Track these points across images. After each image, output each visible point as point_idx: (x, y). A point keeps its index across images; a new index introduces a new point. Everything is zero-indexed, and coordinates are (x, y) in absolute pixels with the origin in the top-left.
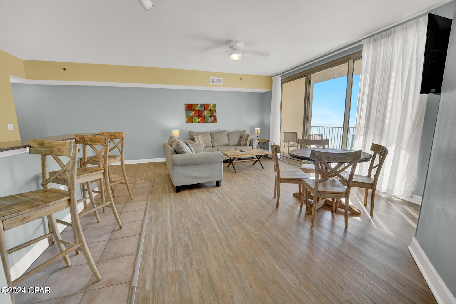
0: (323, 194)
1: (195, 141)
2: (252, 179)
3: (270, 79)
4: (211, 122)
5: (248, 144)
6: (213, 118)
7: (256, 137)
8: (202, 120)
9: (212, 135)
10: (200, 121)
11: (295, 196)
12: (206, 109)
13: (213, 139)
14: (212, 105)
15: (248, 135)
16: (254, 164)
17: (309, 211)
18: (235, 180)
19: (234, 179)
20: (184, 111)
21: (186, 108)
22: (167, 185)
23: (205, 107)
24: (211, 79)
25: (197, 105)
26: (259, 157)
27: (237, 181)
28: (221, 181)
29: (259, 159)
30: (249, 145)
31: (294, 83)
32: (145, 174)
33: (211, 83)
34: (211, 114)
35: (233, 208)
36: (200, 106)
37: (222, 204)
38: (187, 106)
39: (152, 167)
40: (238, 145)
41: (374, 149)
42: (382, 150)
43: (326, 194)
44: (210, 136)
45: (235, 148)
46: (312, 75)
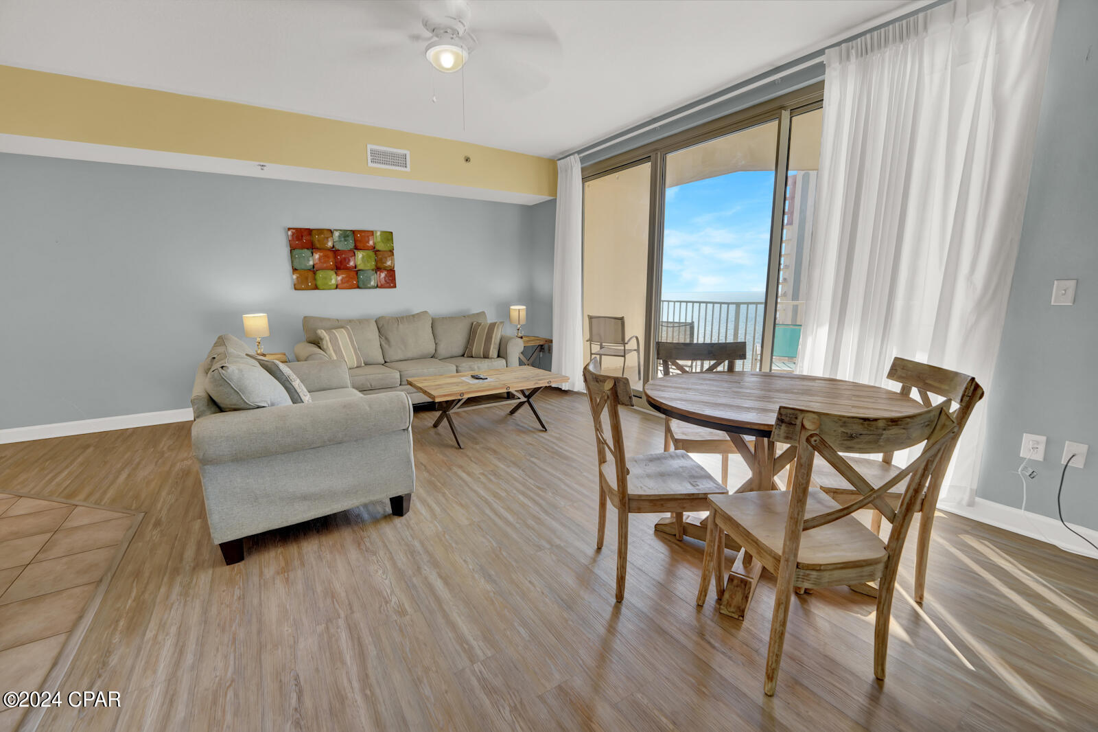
0: (814, 574)
1: (325, 347)
2: (514, 471)
3: (551, 166)
4: (377, 287)
5: (493, 352)
6: (383, 275)
7: (516, 332)
8: (347, 282)
9: (382, 326)
10: (340, 282)
11: (662, 534)
12: (359, 245)
13: (386, 339)
14: (379, 234)
15: (492, 326)
16: (512, 412)
17: (732, 610)
18: (461, 478)
19: (456, 473)
20: (284, 250)
21: (290, 241)
23: (359, 239)
24: (373, 152)
25: (330, 234)
26: (530, 394)
27: (464, 481)
28: (409, 496)
29: (528, 397)
30: (496, 355)
31: (618, 178)
33: (370, 164)
34: (376, 261)
35: (453, 626)
36: (340, 237)
37: (409, 610)
38: (293, 234)
40: (463, 356)
41: (904, 375)
42: (966, 388)
43: (826, 574)
44: (377, 331)
45: (457, 366)
46: (671, 157)
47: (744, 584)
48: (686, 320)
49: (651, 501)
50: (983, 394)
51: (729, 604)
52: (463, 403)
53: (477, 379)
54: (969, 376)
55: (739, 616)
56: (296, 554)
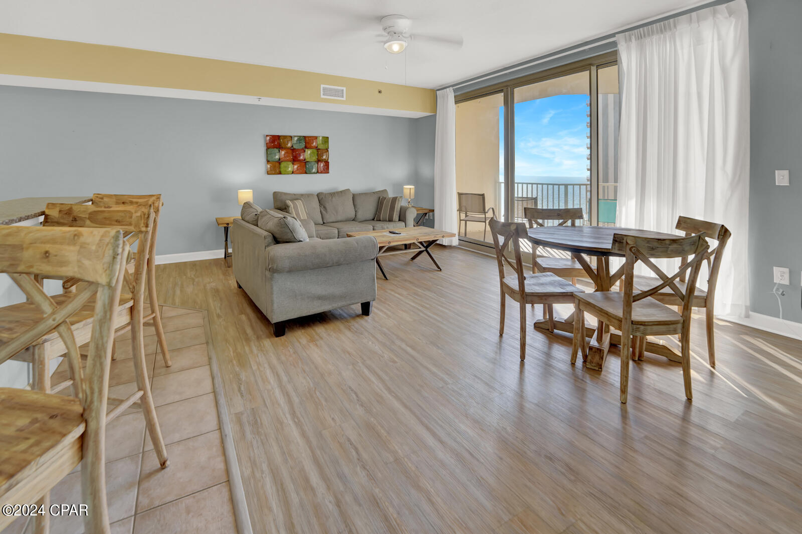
0: (642, 327)
1: (290, 212)
2: (429, 293)
3: (432, 95)
4: (317, 172)
5: (396, 216)
6: (321, 165)
7: (410, 203)
8: (300, 169)
9: (321, 198)
10: (295, 169)
11: (538, 329)
12: (308, 146)
13: (324, 207)
14: (321, 138)
15: (394, 200)
16: (413, 258)
17: (594, 365)
18: (396, 297)
19: (391, 294)
20: (263, 149)
21: (267, 144)
22: (243, 317)
23: (307, 141)
24: (324, 89)
25: (290, 139)
26: (427, 245)
27: (398, 298)
28: (372, 302)
29: (427, 247)
30: (398, 219)
31: (479, 102)
32: (178, 292)
33: (322, 96)
34: (318, 156)
36: (297, 140)
37: (397, 360)
38: (270, 139)
39: (190, 274)
40: (373, 220)
41: (686, 227)
42: (720, 231)
43: (649, 328)
44: (318, 201)
45: (373, 226)
46: (517, 91)
47: (599, 351)
48: (532, 196)
49: (539, 296)
50: (731, 234)
51: (591, 362)
52: (386, 250)
53: (394, 233)
54: (720, 225)
55: (599, 368)
56: (314, 334)
